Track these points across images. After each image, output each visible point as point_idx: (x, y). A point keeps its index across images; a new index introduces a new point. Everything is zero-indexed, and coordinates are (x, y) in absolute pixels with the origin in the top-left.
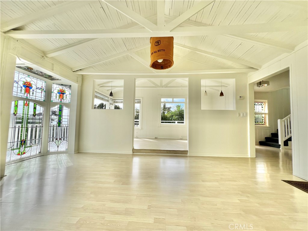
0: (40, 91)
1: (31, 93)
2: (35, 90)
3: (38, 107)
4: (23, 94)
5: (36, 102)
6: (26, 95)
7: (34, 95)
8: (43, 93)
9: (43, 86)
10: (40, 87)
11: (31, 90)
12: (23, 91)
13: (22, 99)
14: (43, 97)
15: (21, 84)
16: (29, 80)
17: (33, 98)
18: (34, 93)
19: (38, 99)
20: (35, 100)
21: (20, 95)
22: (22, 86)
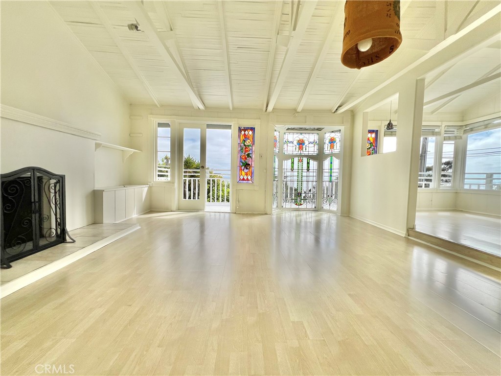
0: (313, 145)
1: (304, 149)
2: (308, 146)
3: (311, 162)
4: (297, 152)
5: (310, 157)
6: (299, 152)
7: (307, 150)
8: (316, 146)
9: (316, 139)
10: (312, 141)
11: (304, 146)
12: (297, 149)
13: (296, 156)
14: (315, 150)
15: (295, 143)
16: (301, 137)
17: (306, 153)
18: (307, 148)
19: (311, 153)
20: (308, 155)
21: (295, 153)
22: (296, 144)
